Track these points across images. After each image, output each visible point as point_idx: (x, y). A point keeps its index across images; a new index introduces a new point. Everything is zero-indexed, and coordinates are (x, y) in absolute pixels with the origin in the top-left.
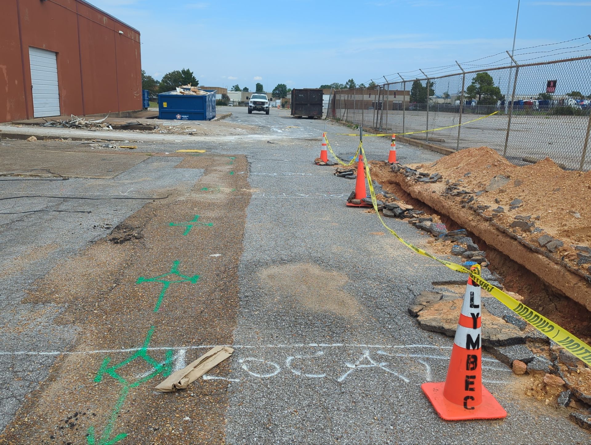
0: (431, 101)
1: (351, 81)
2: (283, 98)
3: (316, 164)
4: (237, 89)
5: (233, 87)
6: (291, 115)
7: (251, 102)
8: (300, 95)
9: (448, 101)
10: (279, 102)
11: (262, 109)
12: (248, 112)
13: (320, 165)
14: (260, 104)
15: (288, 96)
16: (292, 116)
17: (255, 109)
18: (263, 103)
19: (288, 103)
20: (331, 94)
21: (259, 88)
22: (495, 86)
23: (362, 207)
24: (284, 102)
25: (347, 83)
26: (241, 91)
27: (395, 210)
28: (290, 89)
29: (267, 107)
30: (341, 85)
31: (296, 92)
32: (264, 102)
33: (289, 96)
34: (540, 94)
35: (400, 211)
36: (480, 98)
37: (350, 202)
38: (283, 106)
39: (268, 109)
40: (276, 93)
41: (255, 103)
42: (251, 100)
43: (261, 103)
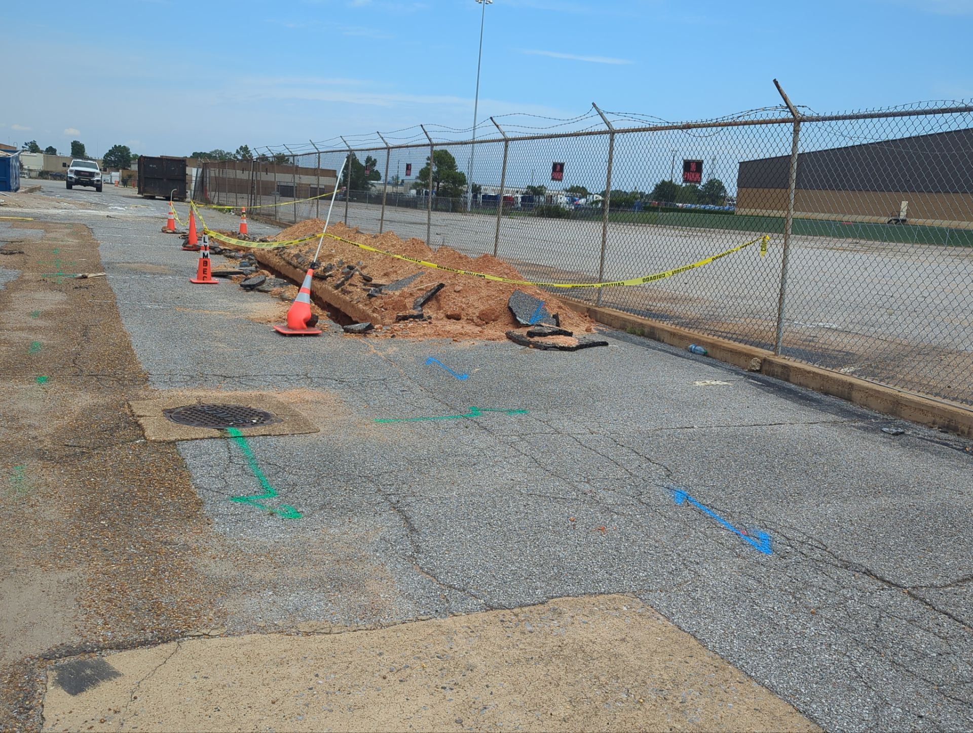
0: (373, 188)
1: (245, 149)
2: (124, 169)
3: (163, 231)
4: (34, 148)
5: (26, 144)
6: (138, 194)
7: (71, 171)
8: (151, 166)
9: (400, 189)
10: (116, 176)
11: (91, 184)
12: (65, 187)
13: (167, 233)
14: (87, 176)
15: (132, 166)
16: (140, 196)
17: (78, 182)
18: (92, 174)
19: (133, 178)
20: (198, 167)
21: (78, 150)
22: (458, 171)
23: (194, 250)
24: (125, 175)
25: (238, 152)
26: (41, 152)
27: (216, 249)
28: (136, 155)
29: (98, 181)
30: (228, 153)
31: (144, 161)
32: (94, 173)
33: (134, 167)
34: (529, 187)
35: (219, 250)
36: (438, 187)
37: (185, 247)
38: (125, 182)
39: (100, 183)
40: (111, 160)
41: (77, 173)
42: (71, 168)
43: (88, 174)
